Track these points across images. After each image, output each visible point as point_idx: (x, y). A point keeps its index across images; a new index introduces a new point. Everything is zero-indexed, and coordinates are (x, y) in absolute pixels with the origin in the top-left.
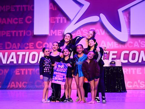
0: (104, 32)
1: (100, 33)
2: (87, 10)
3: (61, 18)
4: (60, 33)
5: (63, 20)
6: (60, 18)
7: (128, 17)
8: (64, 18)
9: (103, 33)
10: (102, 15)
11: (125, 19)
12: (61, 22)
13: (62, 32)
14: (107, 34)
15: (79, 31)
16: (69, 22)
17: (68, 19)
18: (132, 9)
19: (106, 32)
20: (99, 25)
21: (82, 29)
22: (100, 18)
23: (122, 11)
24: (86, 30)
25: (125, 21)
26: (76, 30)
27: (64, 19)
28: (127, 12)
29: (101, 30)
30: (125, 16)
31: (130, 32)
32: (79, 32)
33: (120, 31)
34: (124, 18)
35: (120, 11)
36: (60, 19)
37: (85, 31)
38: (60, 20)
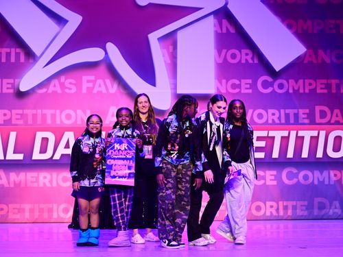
0: (115, 86)
1: (107, 89)
2: (73, 34)
3: (13, 50)
4: (10, 86)
5: (17, 55)
6: (8, 50)
7: (172, 53)
8: (18, 50)
9: (114, 88)
10: (111, 47)
11: (164, 56)
12: (13, 60)
13: (13, 84)
14: (122, 90)
15: (55, 82)
16: (31, 61)
17: (30, 54)
18: (180, 35)
19: (120, 87)
20: (102, 69)
21: (63, 78)
22: (106, 53)
23: (158, 39)
24: (73, 81)
25: (165, 62)
26: (49, 80)
27: (19, 53)
28: (169, 41)
29: (108, 81)
30: (165, 51)
31: (175, 88)
32: (55, 86)
33: (154, 84)
34: (161, 55)
35: (153, 38)
36: (10, 52)
37: (70, 83)
38: (8, 55)
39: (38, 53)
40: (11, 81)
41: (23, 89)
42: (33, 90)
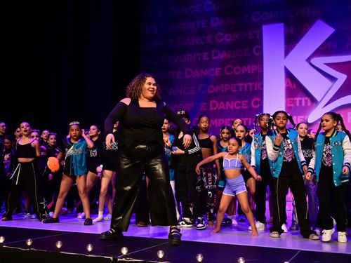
39: (319, 99)
40: (303, 117)
41: (310, 121)
42: (316, 122)
